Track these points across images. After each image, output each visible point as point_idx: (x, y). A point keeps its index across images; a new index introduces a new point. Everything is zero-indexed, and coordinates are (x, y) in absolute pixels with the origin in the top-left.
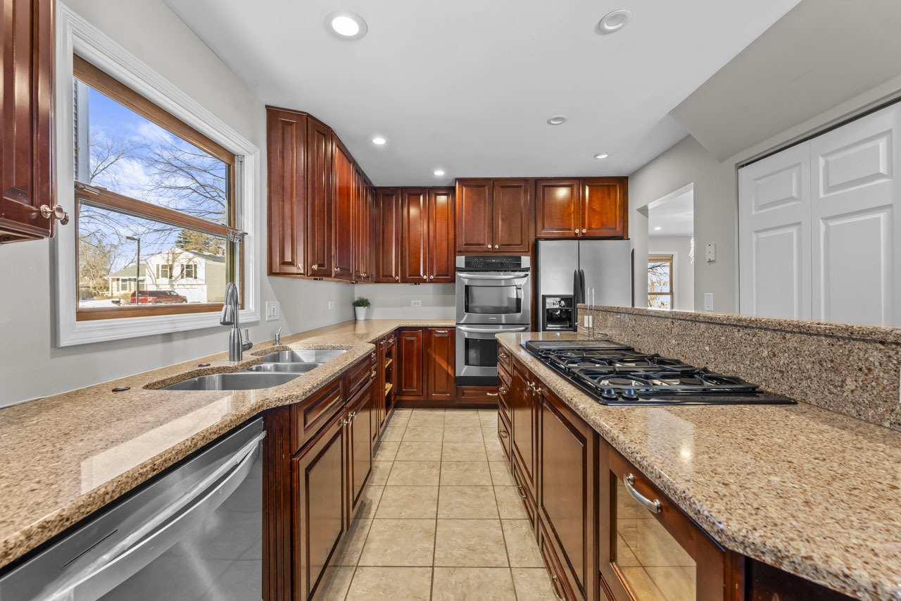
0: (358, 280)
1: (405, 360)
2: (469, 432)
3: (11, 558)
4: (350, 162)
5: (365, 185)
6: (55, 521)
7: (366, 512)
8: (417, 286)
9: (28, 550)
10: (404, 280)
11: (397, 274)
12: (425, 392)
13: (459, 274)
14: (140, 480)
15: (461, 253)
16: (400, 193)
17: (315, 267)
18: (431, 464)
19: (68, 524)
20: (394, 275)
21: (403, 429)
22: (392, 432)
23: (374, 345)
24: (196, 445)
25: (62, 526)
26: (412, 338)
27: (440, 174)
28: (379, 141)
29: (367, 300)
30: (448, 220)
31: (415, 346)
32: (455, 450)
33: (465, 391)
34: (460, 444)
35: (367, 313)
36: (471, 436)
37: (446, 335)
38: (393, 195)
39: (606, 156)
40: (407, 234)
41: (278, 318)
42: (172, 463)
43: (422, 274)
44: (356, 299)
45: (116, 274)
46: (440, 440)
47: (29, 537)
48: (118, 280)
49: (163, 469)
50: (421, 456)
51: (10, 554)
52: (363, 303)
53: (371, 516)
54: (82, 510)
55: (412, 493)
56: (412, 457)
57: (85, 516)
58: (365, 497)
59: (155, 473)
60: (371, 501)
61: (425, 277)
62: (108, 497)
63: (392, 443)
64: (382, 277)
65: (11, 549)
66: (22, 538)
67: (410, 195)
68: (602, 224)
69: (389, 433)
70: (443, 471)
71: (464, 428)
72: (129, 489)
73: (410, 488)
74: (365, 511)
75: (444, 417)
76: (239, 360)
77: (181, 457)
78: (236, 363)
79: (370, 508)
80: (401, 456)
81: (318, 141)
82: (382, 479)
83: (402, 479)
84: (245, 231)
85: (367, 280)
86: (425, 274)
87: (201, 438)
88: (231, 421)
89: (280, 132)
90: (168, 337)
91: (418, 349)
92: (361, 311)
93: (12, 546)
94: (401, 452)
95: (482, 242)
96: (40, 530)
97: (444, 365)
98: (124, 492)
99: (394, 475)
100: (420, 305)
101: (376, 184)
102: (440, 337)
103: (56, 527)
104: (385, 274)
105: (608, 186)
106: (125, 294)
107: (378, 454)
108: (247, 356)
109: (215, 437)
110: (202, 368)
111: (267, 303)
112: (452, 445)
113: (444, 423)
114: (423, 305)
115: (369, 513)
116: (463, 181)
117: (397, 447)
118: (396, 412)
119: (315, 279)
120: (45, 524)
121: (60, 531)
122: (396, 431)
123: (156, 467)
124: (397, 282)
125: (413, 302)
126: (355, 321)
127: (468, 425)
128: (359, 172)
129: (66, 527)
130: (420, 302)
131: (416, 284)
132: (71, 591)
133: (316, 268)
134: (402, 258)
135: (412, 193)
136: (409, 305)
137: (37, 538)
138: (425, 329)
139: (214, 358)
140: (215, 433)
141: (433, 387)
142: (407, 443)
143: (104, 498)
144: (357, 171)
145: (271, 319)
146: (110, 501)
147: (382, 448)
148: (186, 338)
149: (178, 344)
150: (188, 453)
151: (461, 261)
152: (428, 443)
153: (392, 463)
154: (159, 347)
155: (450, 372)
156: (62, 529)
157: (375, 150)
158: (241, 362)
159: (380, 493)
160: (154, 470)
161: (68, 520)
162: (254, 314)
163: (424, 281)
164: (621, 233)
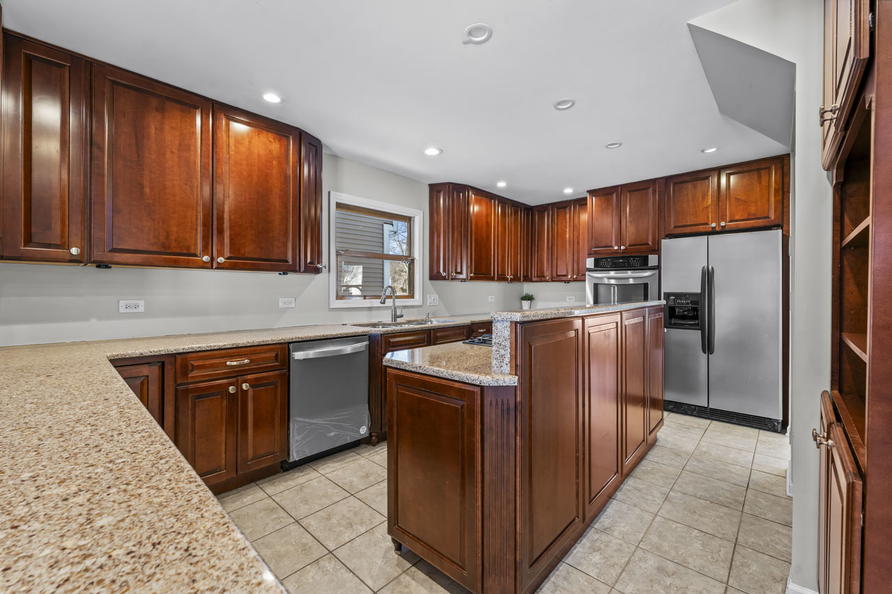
10: (553, 280)
13: (588, 274)
15: (590, 255)
20: (546, 276)
27: (569, 192)
28: (502, 184)
29: (532, 296)
38: (545, 211)
39: (714, 149)
44: (523, 295)
52: (529, 298)
68: (751, 215)
90: (370, 309)
92: (526, 304)
95: (610, 245)
100: (575, 300)
111: (429, 295)
116: (593, 192)
124: (549, 281)
125: (568, 297)
130: (574, 297)
131: (566, 282)
133: (454, 275)
145: (431, 304)
148: (378, 310)
149: (374, 312)
151: (590, 263)
154: (367, 312)
157: (500, 189)
162: (419, 301)
163: (571, 281)
164: (781, 222)
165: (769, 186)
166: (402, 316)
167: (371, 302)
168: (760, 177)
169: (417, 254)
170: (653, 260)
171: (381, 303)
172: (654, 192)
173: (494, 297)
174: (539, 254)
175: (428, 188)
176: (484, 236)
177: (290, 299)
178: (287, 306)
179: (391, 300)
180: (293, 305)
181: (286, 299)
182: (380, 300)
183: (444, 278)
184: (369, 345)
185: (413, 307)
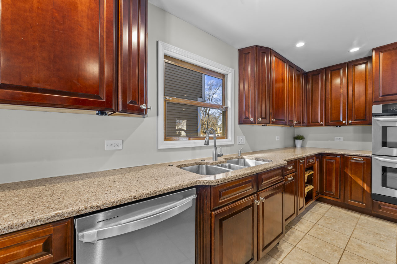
1: (326, 173)
2: (381, 239)
3: (80, 213)
4: (285, 62)
5: (298, 73)
6: (95, 206)
7: (278, 256)
8: (338, 128)
9: (85, 213)
10: (327, 124)
11: (321, 121)
12: (342, 197)
13: (374, 118)
14: (128, 201)
15: (377, 102)
16: (324, 71)
18: (335, 248)
19: (99, 209)
20: (319, 122)
21: (320, 216)
22: (311, 216)
23: (286, 162)
24: (156, 193)
25: (97, 208)
26: (332, 161)
28: (300, 45)
29: (303, 136)
30: (366, 81)
31: (334, 166)
32: (360, 246)
33: (382, 206)
34: (368, 245)
36: (383, 243)
37: (362, 162)
38: (319, 74)
40: (329, 96)
41: (244, 143)
42: (143, 198)
43: (341, 120)
44: (296, 135)
45: (219, 126)
46: (349, 234)
47: (86, 209)
48: (219, 128)
49: (139, 199)
50: (328, 239)
51: (80, 212)
53: (280, 259)
54: (105, 205)
55: (313, 260)
56: (320, 237)
57: (105, 208)
58: (280, 246)
59: (135, 200)
60: (283, 251)
61: (344, 122)
62: (114, 203)
63: (309, 222)
64: (312, 123)
65: (80, 211)
66: (84, 208)
67: (331, 71)
69: (309, 215)
70: (344, 258)
71: (377, 234)
72: (123, 203)
73: (311, 256)
74: (277, 254)
75: (359, 219)
76: (216, 160)
77: (148, 196)
78: (215, 161)
79: (280, 255)
80: (312, 232)
81: (262, 57)
82: (294, 241)
83: (308, 248)
84: (228, 106)
86: (344, 119)
87: (159, 191)
88: (176, 187)
89: (244, 58)
91: (336, 169)
92: (299, 143)
93: (80, 210)
94: (313, 230)
96: (89, 208)
97: (360, 182)
98: (121, 203)
99: (303, 242)
100: (342, 140)
101: (307, 71)
102: (356, 163)
103: (95, 208)
104: (313, 121)
106: (221, 133)
107: (297, 225)
108: (220, 159)
109: (167, 192)
110: (202, 162)
111: (238, 136)
112: (359, 242)
113: (357, 224)
114: (344, 140)
115: (279, 257)
116: (378, 50)
117: (311, 226)
118: (318, 203)
119: (263, 125)
120: (91, 206)
121: (96, 210)
122: (314, 215)
123: (136, 198)
124: (322, 125)
125: (336, 138)
126: (295, 146)
127: (382, 233)
128: (292, 66)
129: (98, 209)
130: (342, 138)
131: (337, 126)
132: (96, 231)
133: (260, 120)
134: (325, 111)
135: (334, 70)
136: (332, 140)
137: (89, 210)
138: (342, 156)
139: (207, 159)
140: (166, 190)
141: (349, 196)
142: (320, 226)
143: (113, 204)
144: (290, 66)
145: (240, 144)
146: (115, 205)
147: (301, 223)
148: (201, 149)
149: (197, 151)
150: (152, 196)
151: (377, 109)
152: (337, 233)
153: (304, 234)
154: (190, 152)
155: (365, 188)
156: (97, 210)
158: (217, 161)
159: (290, 249)
160: (135, 199)
161: (99, 207)
162: (231, 141)
163: (344, 124)
166: (221, 155)
167: (195, 143)
169: (229, 104)
171: (205, 144)
173: (279, 137)
174: (313, 106)
175: (238, 51)
176: (281, 90)
177: (117, 142)
178: (113, 148)
179: (213, 141)
180: (121, 147)
181: (112, 142)
182: (204, 141)
183: (251, 123)
184: (197, 199)
185: (227, 146)
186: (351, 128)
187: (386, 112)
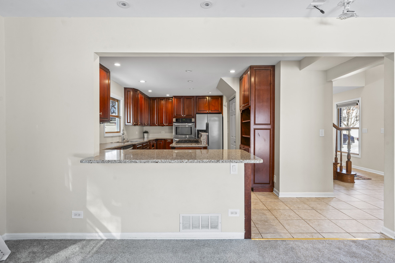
0: (145, 125)
10: (159, 125)
11: (156, 124)
13: (174, 124)
15: (174, 118)
17: (135, 123)
26: (161, 142)
27: (168, 95)
28: (150, 91)
29: (148, 131)
35: (148, 136)
44: (144, 131)
52: (146, 132)
64: (152, 124)
68: (215, 109)
85: (147, 125)
86: (165, 123)
90: (112, 137)
95: (181, 114)
102: (169, 142)
105: (217, 98)
114: (165, 133)
116: (175, 97)
124: (156, 126)
125: (162, 132)
126: (144, 136)
131: (162, 126)
136: (161, 133)
138: (164, 139)
151: (174, 120)
163: (165, 126)
164: (221, 112)
165: (219, 103)
167: (113, 134)
168: (217, 100)
170: (193, 120)
172: (193, 100)
186: (167, 127)
187: (177, 121)
